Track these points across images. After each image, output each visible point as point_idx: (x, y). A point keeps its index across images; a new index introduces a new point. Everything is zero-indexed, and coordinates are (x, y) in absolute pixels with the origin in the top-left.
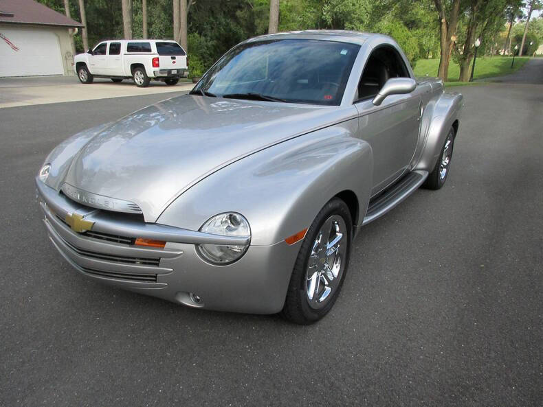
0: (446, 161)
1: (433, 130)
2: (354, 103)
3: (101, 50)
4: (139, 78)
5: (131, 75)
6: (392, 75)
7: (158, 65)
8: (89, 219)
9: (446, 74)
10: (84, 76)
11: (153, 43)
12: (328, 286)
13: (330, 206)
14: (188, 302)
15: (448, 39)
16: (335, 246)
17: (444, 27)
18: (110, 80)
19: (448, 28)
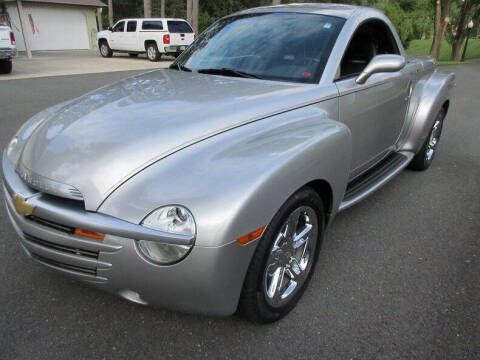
0: (433, 142)
1: (422, 110)
2: (335, 81)
3: (120, 28)
4: (152, 54)
5: (144, 50)
6: (380, 52)
7: (168, 42)
8: (34, 201)
9: (438, 54)
10: (105, 51)
11: (164, 21)
12: (294, 280)
13: (297, 197)
14: (133, 297)
15: (442, 20)
16: (304, 237)
17: (439, 8)
18: (127, 54)
19: (442, 9)
